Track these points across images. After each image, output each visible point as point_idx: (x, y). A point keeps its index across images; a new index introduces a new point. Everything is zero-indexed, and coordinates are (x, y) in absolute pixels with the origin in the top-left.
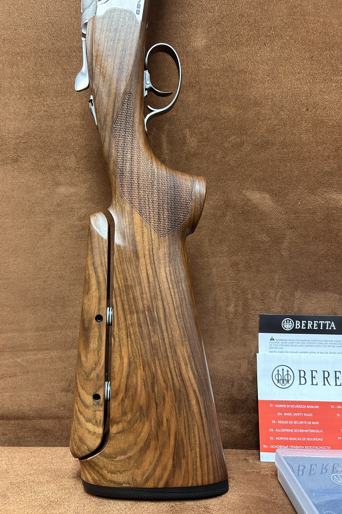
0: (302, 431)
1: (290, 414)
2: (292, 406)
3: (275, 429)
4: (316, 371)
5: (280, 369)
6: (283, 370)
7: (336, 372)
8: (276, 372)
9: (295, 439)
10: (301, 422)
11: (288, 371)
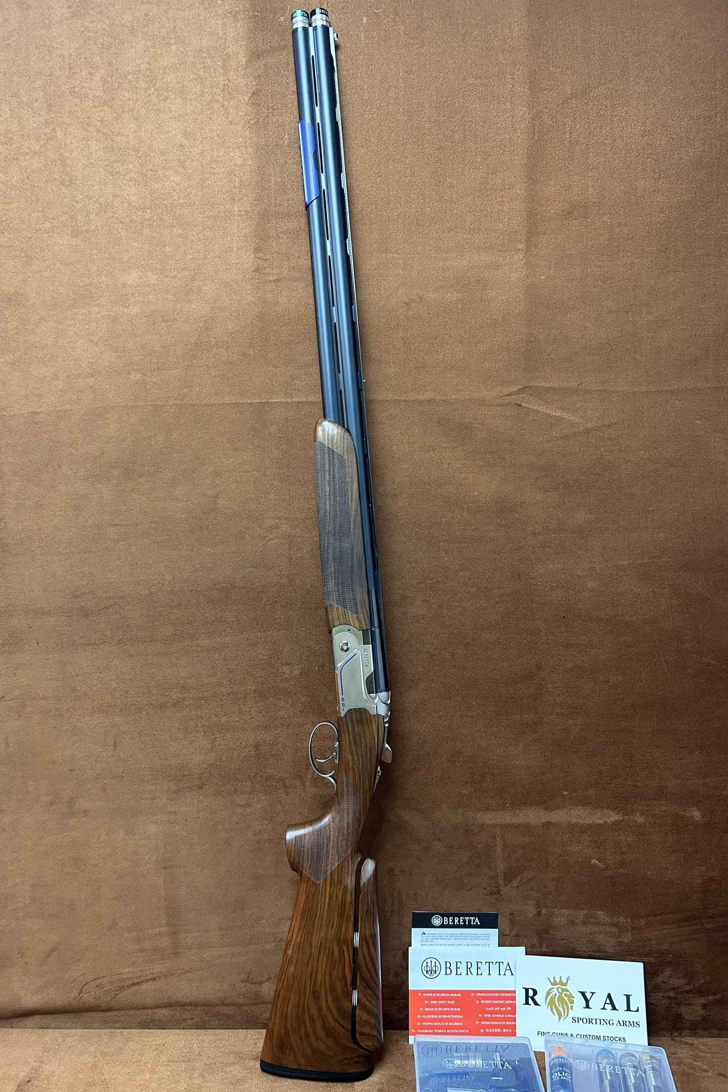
0: (445, 1016)
1: (435, 1002)
2: (438, 995)
3: (422, 1016)
4: (461, 962)
5: (429, 961)
6: (431, 962)
7: (477, 963)
8: (425, 964)
9: (439, 1024)
10: (445, 1009)
11: (435, 963)
